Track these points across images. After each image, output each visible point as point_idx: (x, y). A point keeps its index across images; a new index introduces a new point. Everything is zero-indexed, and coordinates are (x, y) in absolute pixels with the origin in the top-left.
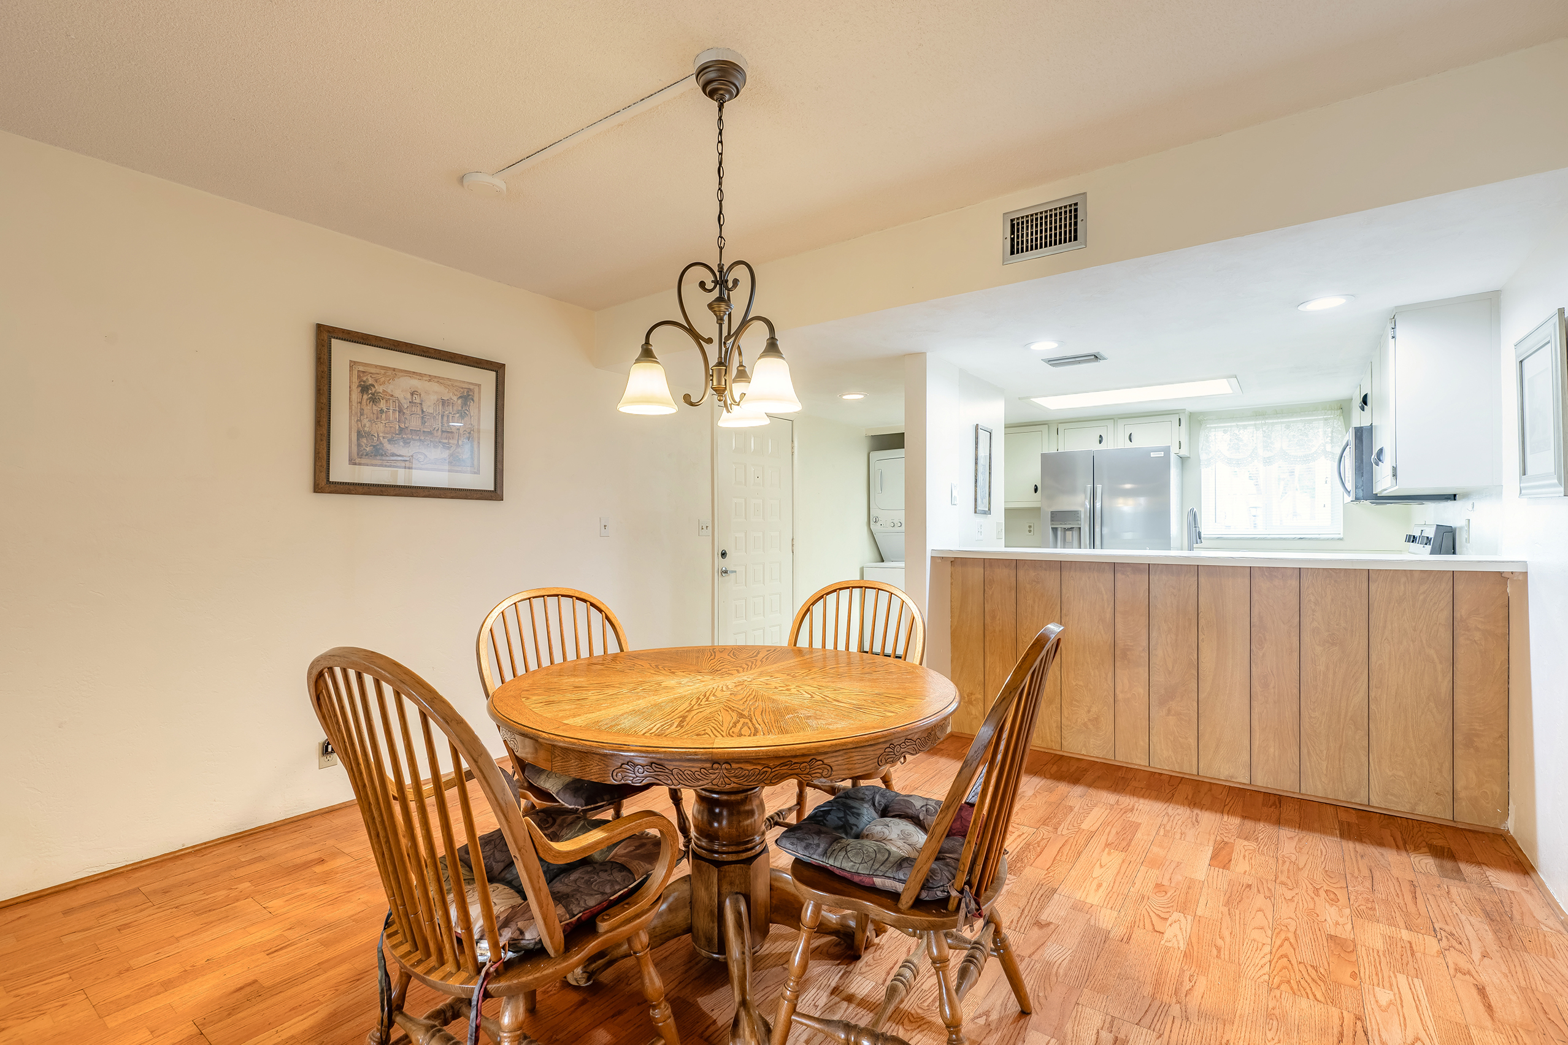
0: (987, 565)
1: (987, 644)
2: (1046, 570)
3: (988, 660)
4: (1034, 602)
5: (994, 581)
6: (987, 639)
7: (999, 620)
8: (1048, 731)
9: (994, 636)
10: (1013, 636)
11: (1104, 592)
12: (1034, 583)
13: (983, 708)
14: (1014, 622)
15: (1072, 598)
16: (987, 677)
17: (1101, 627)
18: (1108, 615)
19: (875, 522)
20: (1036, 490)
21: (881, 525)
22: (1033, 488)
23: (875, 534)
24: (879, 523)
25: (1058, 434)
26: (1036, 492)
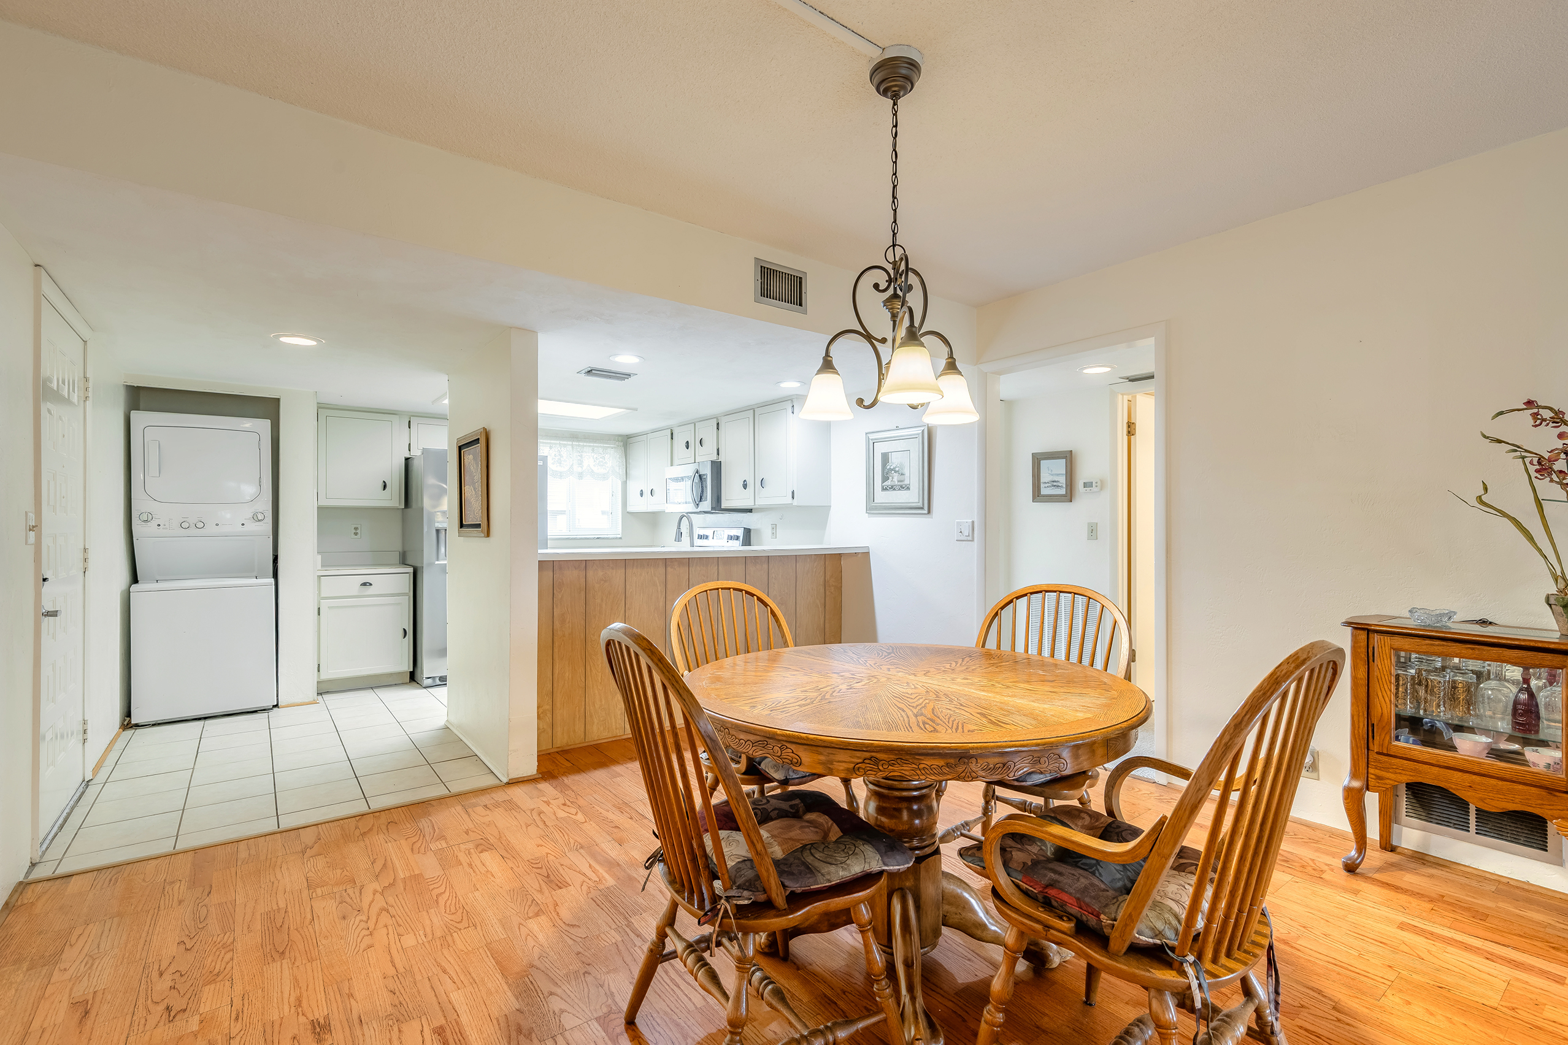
0: (556, 568)
1: (556, 650)
2: (613, 569)
3: (557, 667)
4: (602, 600)
5: (563, 584)
6: (556, 644)
7: (569, 622)
8: (613, 720)
9: (563, 640)
10: (583, 636)
11: (658, 584)
12: (602, 582)
13: (551, 719)
14: (583, 622)
15: (634, 593)
16: (555, 685)
17: (656, 615)
18: (661, 604)
19: (146, 521)
20: (385, 487)
21: (159, 525)
22: (381, 485)
23: (137, 539)
24: (154, 523)
25: (410, 428)
26: (384, 490)
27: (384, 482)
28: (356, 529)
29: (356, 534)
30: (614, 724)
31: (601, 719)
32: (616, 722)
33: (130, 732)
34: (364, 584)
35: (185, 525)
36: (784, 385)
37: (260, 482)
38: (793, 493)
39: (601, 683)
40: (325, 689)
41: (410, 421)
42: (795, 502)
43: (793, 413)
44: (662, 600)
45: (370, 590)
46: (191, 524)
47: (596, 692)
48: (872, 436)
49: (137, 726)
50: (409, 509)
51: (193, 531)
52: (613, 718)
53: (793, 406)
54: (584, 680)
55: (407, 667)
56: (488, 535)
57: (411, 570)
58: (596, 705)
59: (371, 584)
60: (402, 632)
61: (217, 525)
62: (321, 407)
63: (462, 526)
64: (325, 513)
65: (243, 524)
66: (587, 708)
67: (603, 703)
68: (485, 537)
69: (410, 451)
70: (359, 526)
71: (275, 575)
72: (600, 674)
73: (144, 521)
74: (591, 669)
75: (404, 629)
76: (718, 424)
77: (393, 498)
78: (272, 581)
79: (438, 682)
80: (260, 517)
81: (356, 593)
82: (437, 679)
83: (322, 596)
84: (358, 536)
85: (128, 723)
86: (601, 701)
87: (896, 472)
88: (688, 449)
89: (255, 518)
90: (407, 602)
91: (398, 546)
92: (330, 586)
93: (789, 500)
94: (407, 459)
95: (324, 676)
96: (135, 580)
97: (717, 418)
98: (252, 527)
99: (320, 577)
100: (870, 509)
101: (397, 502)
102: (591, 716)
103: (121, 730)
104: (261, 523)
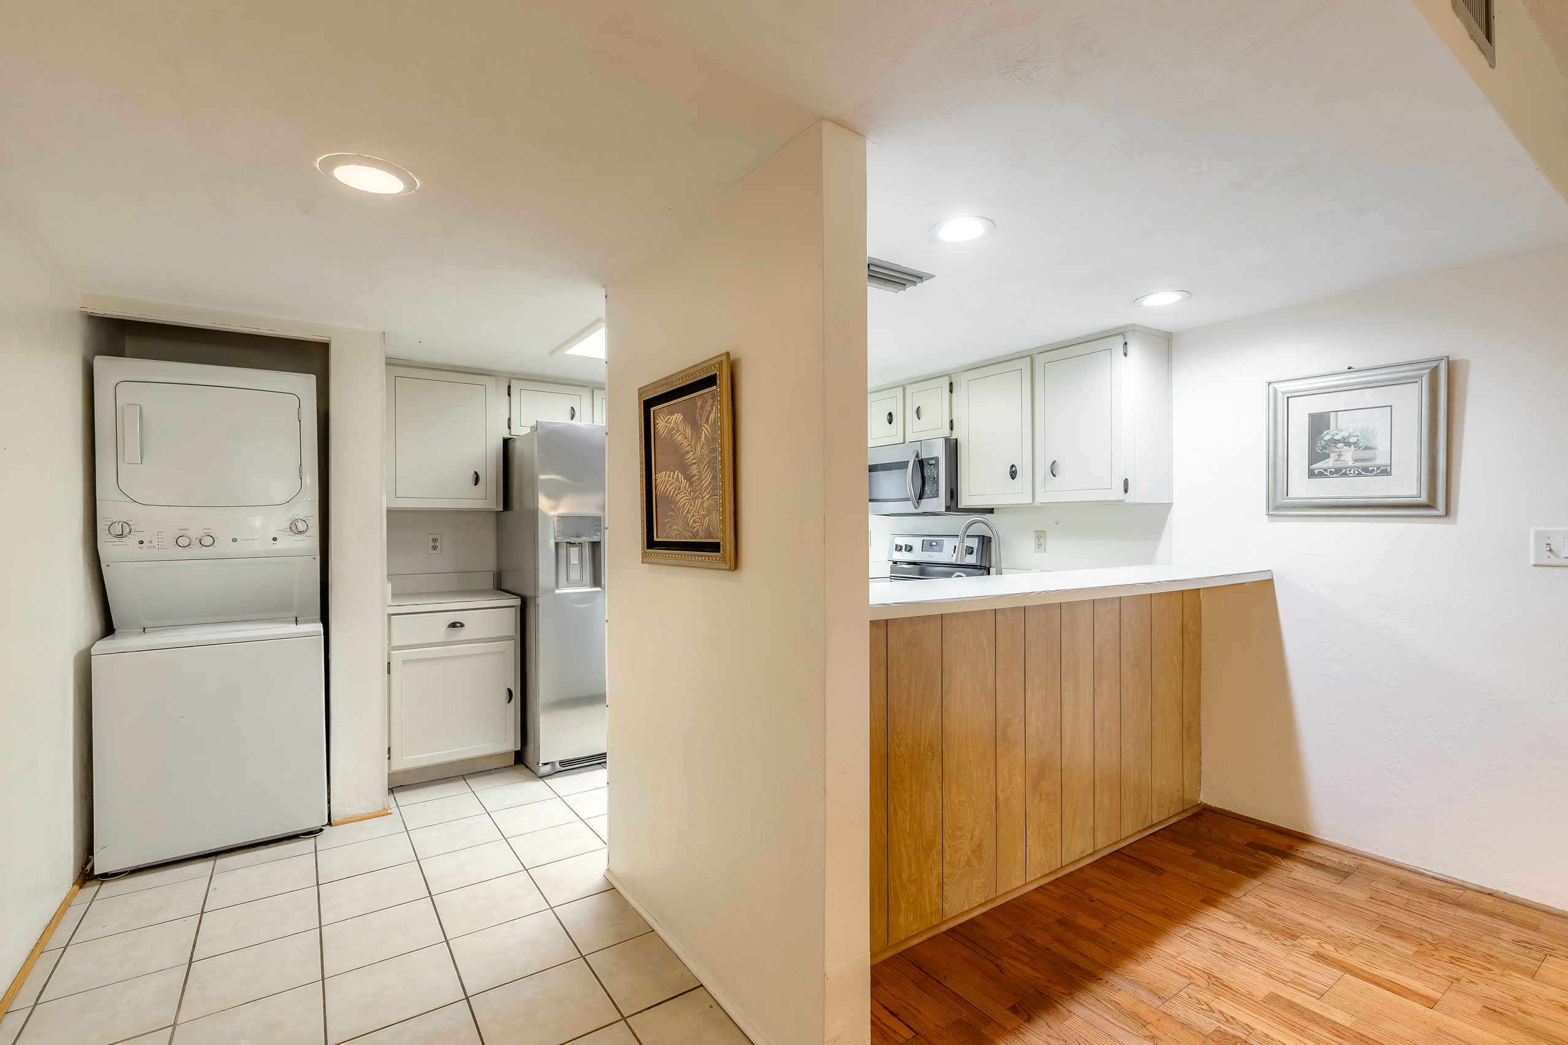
15: (954, 664)
17: (983, 700)
18: (989, 679)
19: (121, 536)
20: (477, 480)
21: (141, 542)
22: (471, 477)
23: (108, 566)
24: (132, 540)
25: (509, 395)
26: (476, 484)
27: (476, 473)
28: (435, 540)
29: (435, 548)
30: (928, 906)
31: (911, 899)
32: (931, 902)
33: (90, 890)
34: (453, 625)
35: (183, 541)
36: (1150, 302)
37: (301, 472)
38: (1126, 482)
39: (910, 834)
40: (398, 785)
41: (509, 387)
42: (1130, 498)
43: (1125, 355)
44: (991, 672)
45: (461, 634)
46: (194, 539)
47: (904, 851)
48: (1281, 388)
49: (106, 877)
50: (508, 512)
51: (197, 551)
52: (927, 896)
53: (1126, 343)
54: (885, 833)
55: (510, 744)
56: (736, 565)
57: (517, 602)
58: (903, 875)
59: (462, 625)
60: (505, 694)
61: (235, 540)
62: (391, 362)
63: (651, 543)
64: (398, 519)
65: (275, 539)
66: (891, 883)
67: (913, 869)
68: (730, 570)
69: (509, 428)
70: (439, 537)
71: (325, 619)
72: (908, 817)
73: (118, 536)
74: (895, 808)
75: (509, 690)
76: (951, 384)
77: (486, 498)
78: (319, 627)
79: (558, 767)
80: (301, 526)
81: (440, 639)
82: (557, 765)
83: (394, 643)
84: (438, 551)
85: (87, 875)
86: (910, 867)
87: (1348, 444)
88: (890, 423)
89: (294, 528)
90: (511, 649)
91: (491, 564)
92: (406, 630)
93: (1117, 493)
94: (506, 441)
95: (398, 765)
96: (108, 629)
97: (949, 375)
98: (291, 543)
99: (390, 615)
100: (1277, 508)
101: (493, 503)
102: (897, 898)
103: (76, 887)
104: (299, 537)
